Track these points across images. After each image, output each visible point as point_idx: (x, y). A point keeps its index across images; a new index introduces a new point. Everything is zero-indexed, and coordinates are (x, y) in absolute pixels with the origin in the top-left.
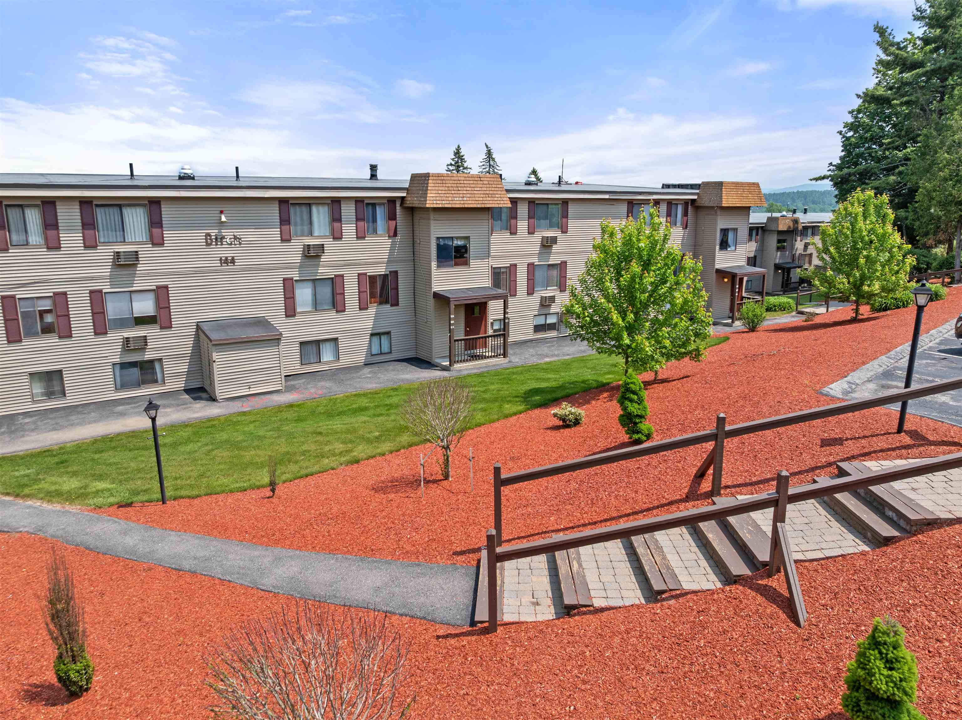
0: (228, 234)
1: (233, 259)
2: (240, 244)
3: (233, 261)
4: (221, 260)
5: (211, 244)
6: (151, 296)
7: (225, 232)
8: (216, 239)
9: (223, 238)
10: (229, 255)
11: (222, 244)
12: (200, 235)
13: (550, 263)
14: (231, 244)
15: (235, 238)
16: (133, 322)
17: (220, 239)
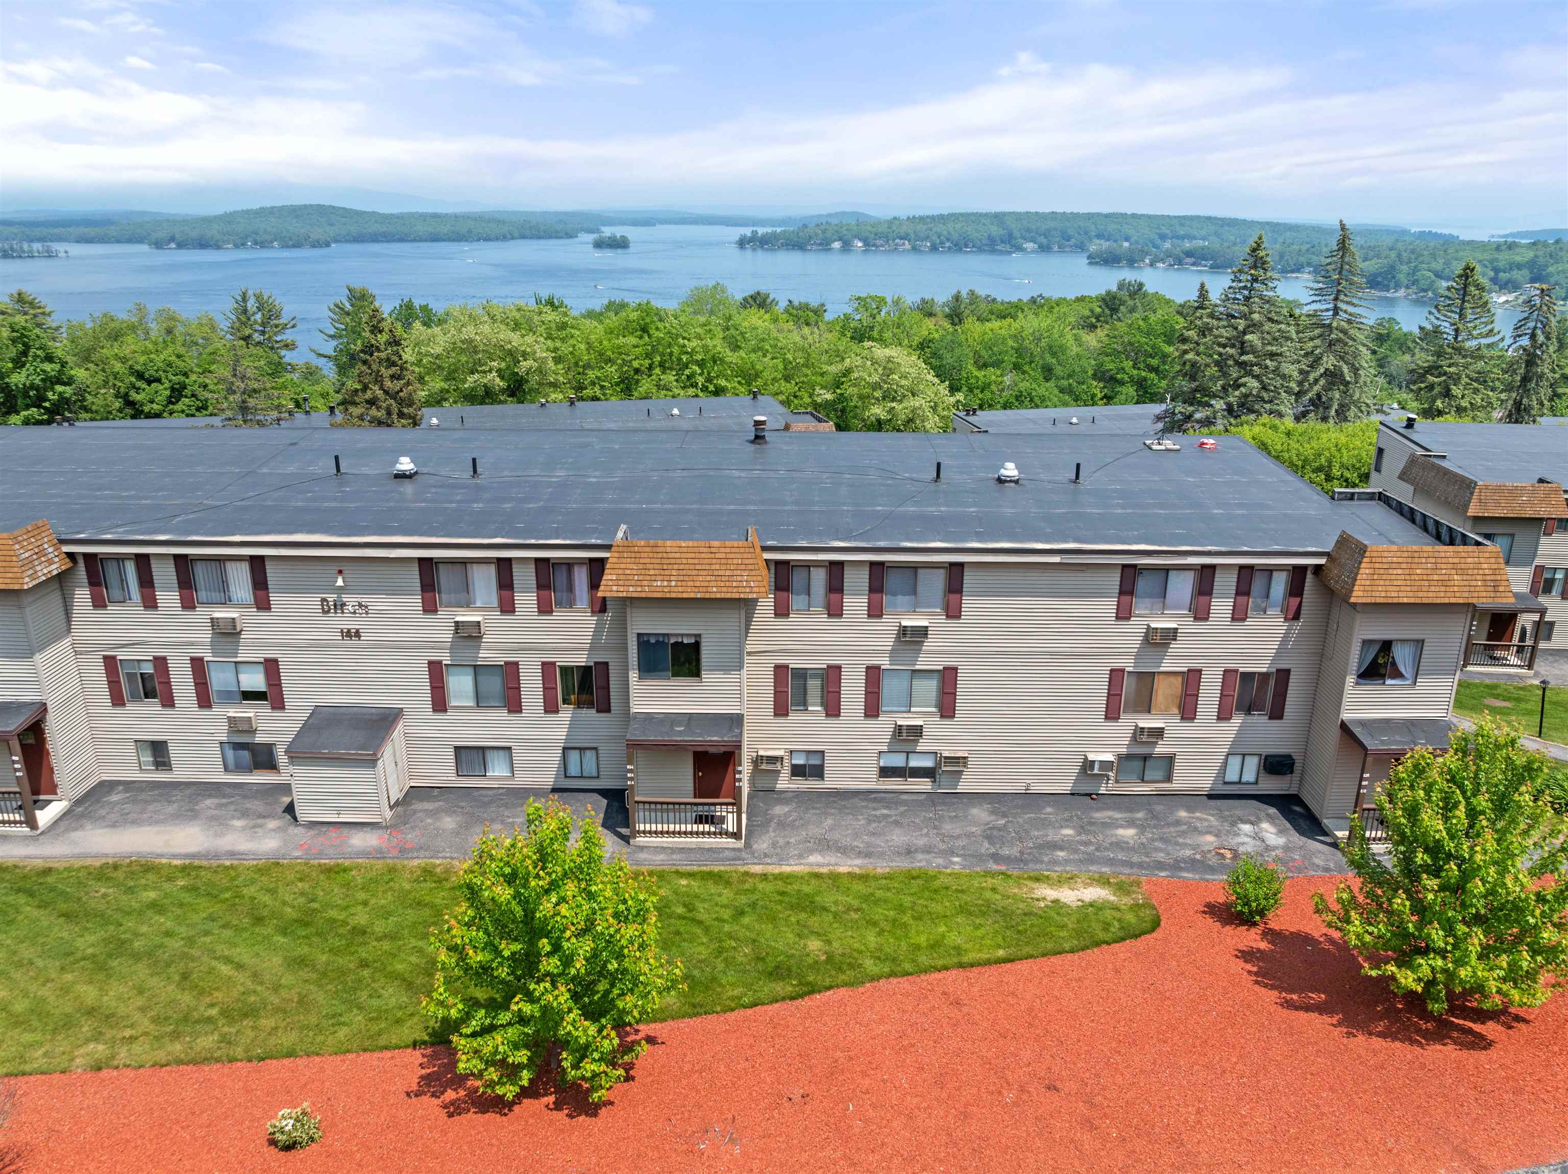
0: (351, 600)
1: (357, 632)
2: (367, 613)
3: (358, 634)
4: (342, 632)
5: (328, 612)
6: (261, 668)
7: (345, 598)
8: (335, 605)
9: (343, 605)
10: (353, 626)
11: (343, 612)
12: (314, 600)
13: (917, 667)
14: (355, 613)
15: (360, 605)
16: (239, 696)
17: (340, 606)
